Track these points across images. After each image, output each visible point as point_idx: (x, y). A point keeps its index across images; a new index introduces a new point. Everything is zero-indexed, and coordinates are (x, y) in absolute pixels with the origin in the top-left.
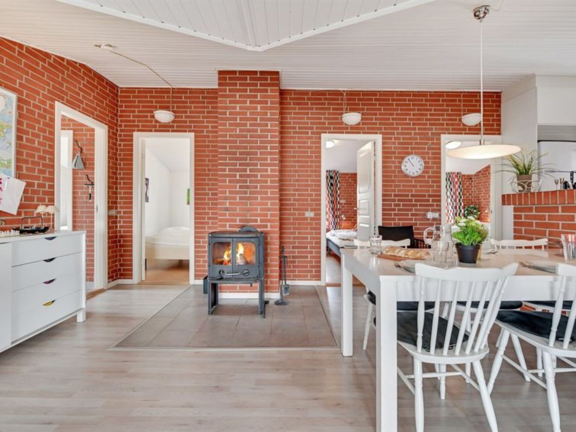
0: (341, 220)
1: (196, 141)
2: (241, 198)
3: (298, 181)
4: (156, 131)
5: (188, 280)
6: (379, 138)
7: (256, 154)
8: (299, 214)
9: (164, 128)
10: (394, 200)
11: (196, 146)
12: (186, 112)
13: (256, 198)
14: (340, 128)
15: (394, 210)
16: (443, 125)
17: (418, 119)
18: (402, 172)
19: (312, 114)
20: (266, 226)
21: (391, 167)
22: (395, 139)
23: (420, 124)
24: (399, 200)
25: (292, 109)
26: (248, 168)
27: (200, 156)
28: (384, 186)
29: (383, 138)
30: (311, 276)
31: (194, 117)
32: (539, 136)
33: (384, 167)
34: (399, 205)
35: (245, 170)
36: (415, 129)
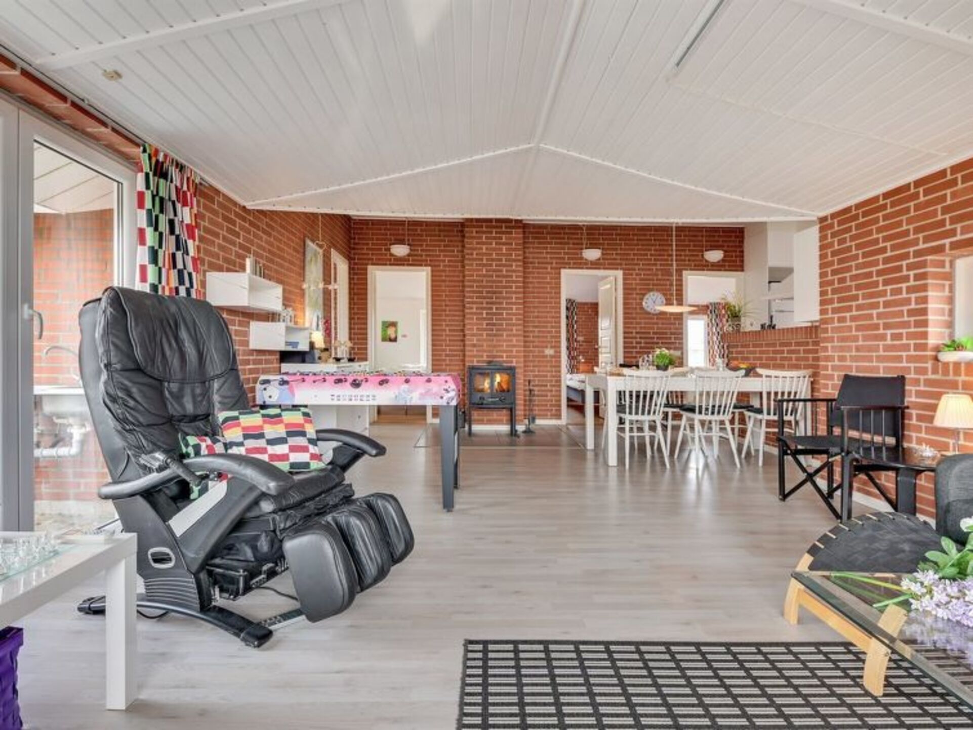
0: (579, 362)
1: (432, 276)
2: (487, 335)
3: (538, 317)
4: (391, 265)
5: (425, 419)
6: (619, 274)
7: (501, 293)
8: (539, 352)
9: (399, 262)
10: (636, 338)
11: (433, 281)
12: (421, 245)
13: (502, 335)
14: (580, 264)
15: (636, 347)
16: (685, 260)
17: (660, 255)
18: (642, 308)
19: (551, 248)
20: (512, 362)
21: (632, 304)
22: (637, 275)
23: (662, 260)
24: (641, 338)
25: (531, 243)
26: (494, 307)
27: (437, 291)
28: (625, 323)
29: (624, 274)
30: (552, 415)
31: (429, 250)
32: (770, 277)
33: (625, 304)
34: (640, 343)
35: (491, 309)
36: (656, 265)
